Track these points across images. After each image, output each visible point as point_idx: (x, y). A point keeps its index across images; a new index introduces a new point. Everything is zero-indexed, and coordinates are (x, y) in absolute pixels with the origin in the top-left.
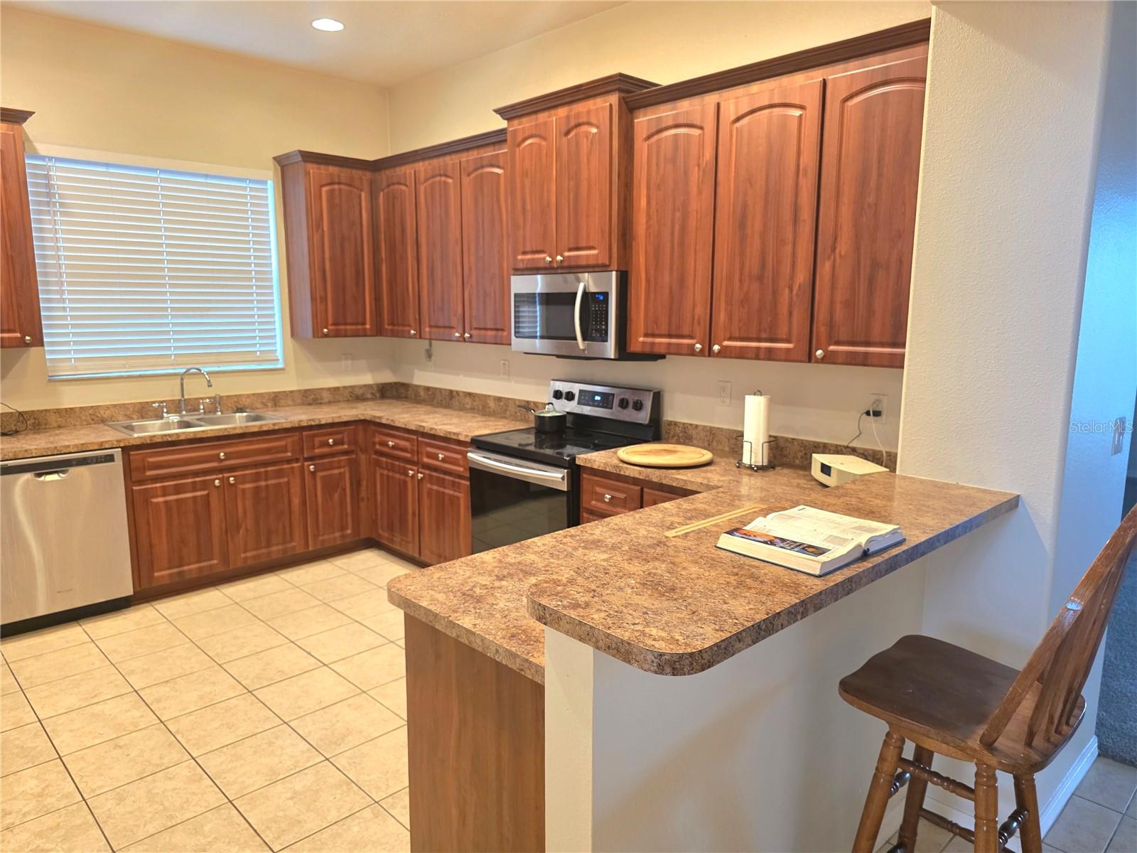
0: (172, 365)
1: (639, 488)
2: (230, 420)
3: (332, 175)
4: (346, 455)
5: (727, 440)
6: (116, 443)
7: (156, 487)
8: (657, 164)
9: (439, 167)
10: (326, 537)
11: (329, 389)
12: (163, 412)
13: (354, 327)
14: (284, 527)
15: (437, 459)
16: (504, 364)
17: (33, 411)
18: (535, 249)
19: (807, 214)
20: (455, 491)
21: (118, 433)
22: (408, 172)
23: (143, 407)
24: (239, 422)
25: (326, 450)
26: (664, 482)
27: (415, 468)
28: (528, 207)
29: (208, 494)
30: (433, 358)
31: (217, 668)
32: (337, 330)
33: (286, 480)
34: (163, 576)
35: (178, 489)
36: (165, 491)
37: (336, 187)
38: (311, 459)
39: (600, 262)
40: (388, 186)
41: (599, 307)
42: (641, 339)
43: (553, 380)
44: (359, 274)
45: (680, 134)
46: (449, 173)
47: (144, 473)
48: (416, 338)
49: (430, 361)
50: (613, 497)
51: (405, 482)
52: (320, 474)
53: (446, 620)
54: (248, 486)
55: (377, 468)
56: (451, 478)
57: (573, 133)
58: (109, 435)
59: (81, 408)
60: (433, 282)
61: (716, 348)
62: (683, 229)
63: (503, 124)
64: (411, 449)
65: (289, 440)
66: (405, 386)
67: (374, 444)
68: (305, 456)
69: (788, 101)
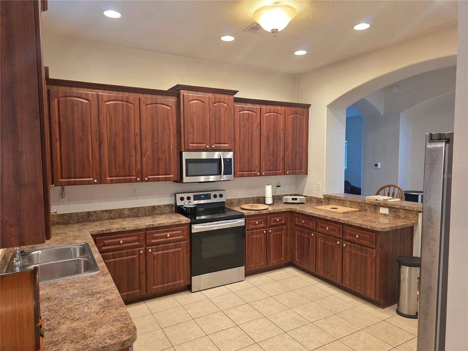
8: (243, 120)
9: (122, 97)
18: (199, 142)
20: (176, 248)
27: (143, 248)
39: (229, 149)
41: (228, 163)
42: (239, 173)
45: (250, 113)
50: (258, 222)
56: (173, 244)
57: (217, 104)
61: (264, 173)
64: (139, 240)
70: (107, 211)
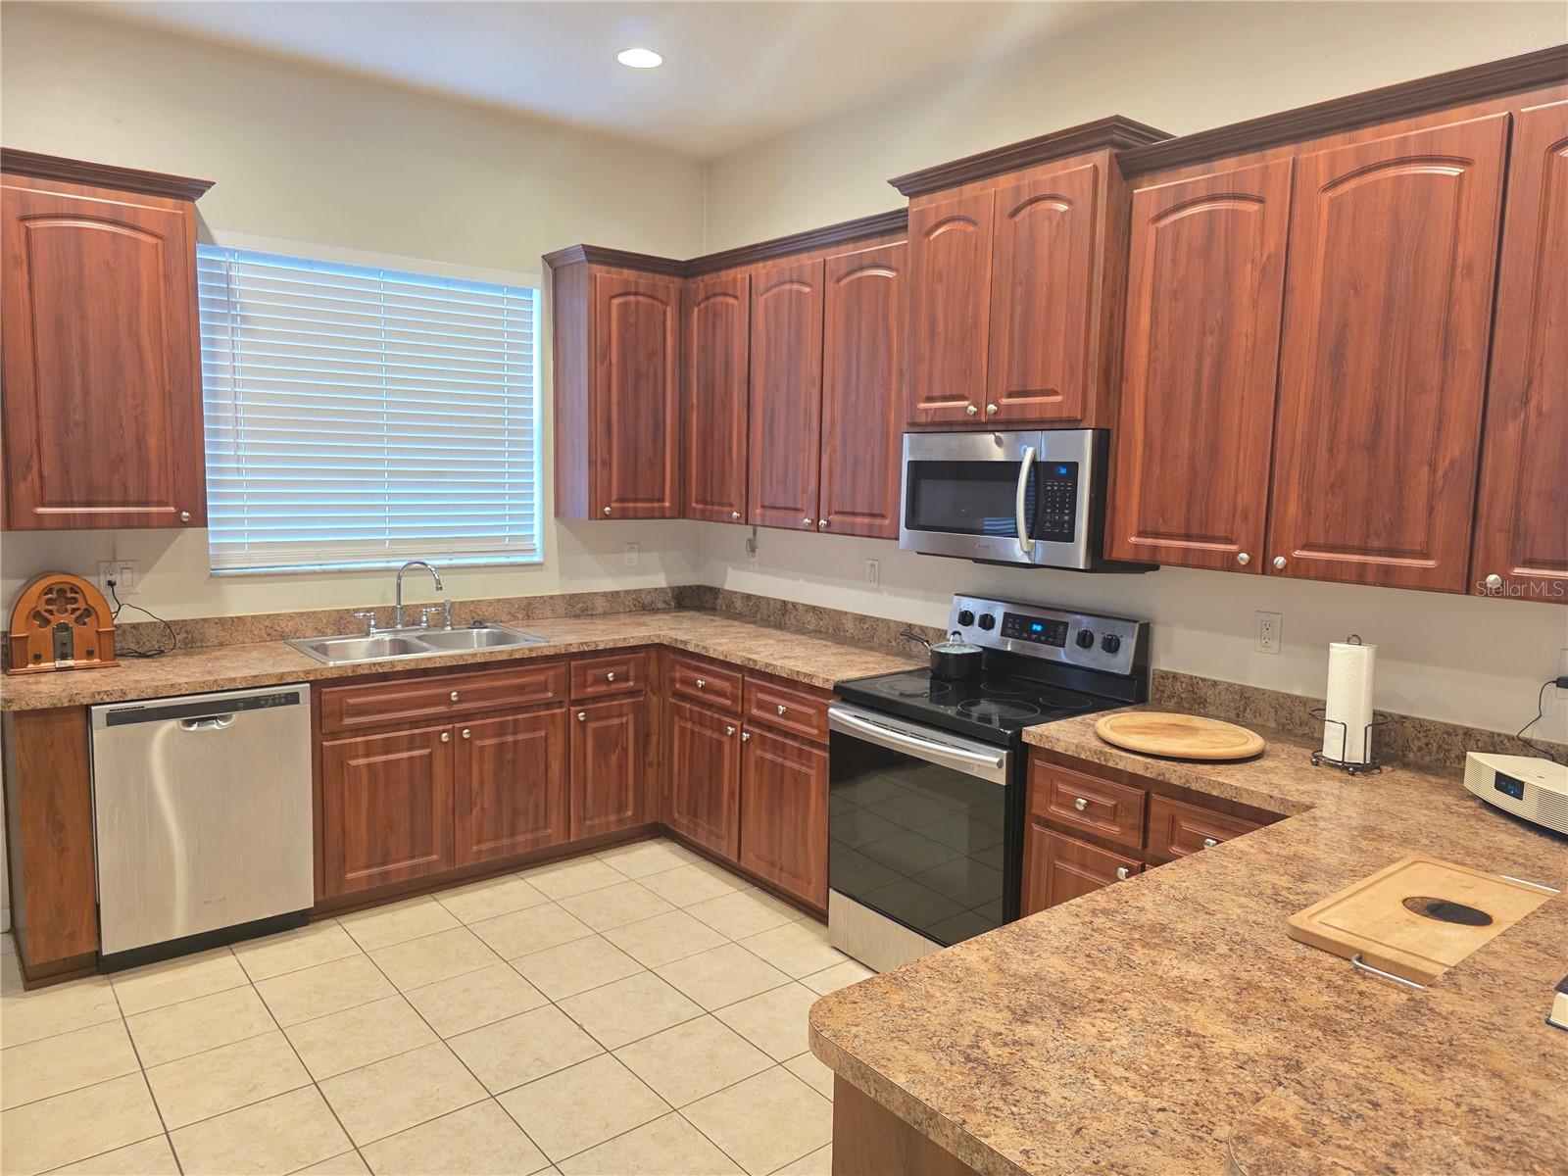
0: (387, 555)
1: (1141, 792)
2: (465, 640)
3: (627, 282)
4: (631, 697)
5: (1272, 710)
6: (302, 675)
7: (356, 743)
8: (1174, 260)
9: (791, 269)
10: (596, 821)
11: (605, 594)
12: (369, 626)
13: (648, 505)
14: (537, 806)
15: (775, 712)
16: (873, 565)
17: (186, 621)
18: (948, 393)
19: (1470, 340)
20: (803, 764)
21: (307, 660)
22: (739, 276)
23: (341, 618)
24: (476, 645)
25: (602, 689)
26: (1194, 786)
27: (738, 723)
28: (940, 329)
29: (431, 754)
30: (757, 550)
31: (440, 1045)
32: (624, 509)
33: (542, 733)
34: (358, 879)
35: (388, 746)
36: (369, 749)
37: (632, 298)
38: (580, 702)
39: (1065, 415)
40: (707, 298)
41: (1059, 486)
42: (1133, 540)
43: (956, 595)
44: (658, 426)
45: (1221, 210)
46: (807, 278)
47: (342, 720)
48: (741, 524)
49: (754, 556)
50: (1089, 804)
51: (720, 743)
52: (592, 725)
53: (958, 1130)
54: (488, 742)
55: (677, 718)
56: (796, 744)
57: (1025, 213)
58: (292, 662)
59: (253, 617)
60: (772, 441)
61: (1280, 561)
62: (1219, 364)
63: (903, 202)
64: (732, 694)
65: (551, 673)
66: (715, 591)
67: (673, 681)
68: (572, 698)
69: (1435, 152)
70: (814, 608)
